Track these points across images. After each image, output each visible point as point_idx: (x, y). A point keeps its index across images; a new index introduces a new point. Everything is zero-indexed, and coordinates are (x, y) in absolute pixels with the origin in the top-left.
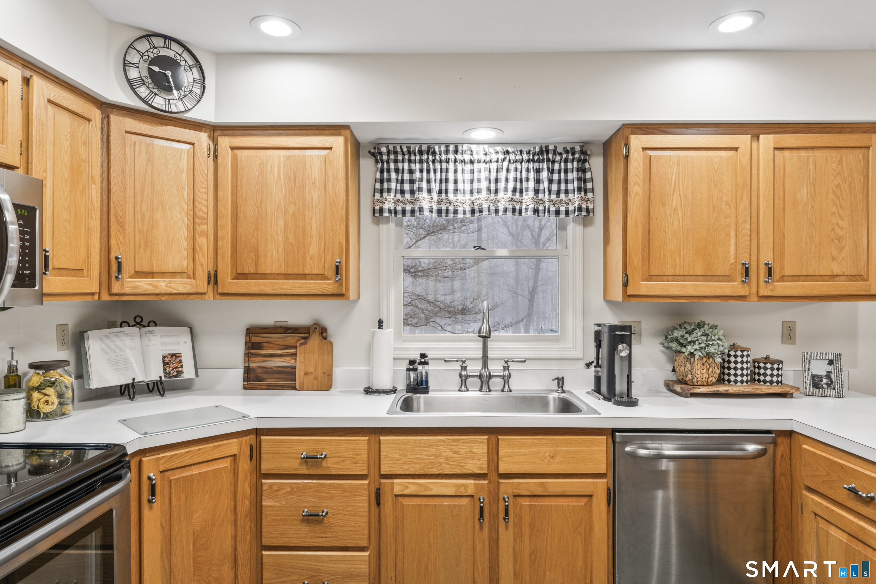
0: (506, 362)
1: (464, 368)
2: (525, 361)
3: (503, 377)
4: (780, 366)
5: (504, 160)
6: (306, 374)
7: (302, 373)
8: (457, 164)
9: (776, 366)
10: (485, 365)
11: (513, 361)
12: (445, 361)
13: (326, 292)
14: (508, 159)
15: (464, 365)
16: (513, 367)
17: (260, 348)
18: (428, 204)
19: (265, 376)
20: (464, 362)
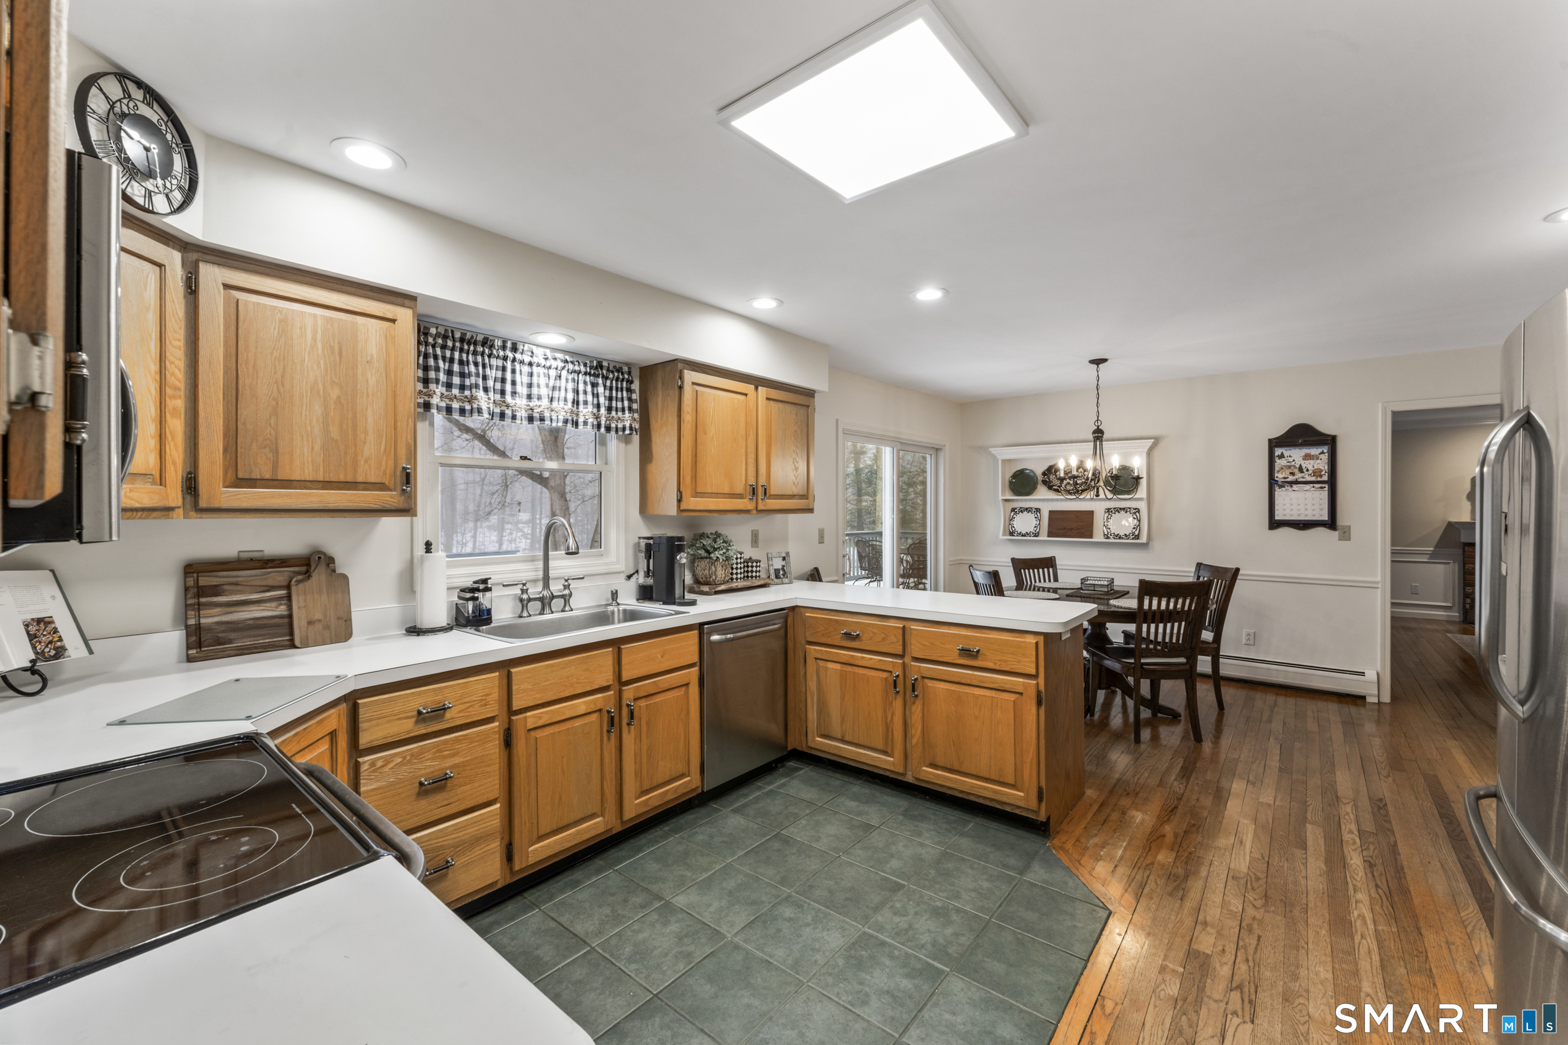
0: (566, 581)
1: (523, 591)
2: (583, 578)
3: (563, 596)
4: (758, 564)
5: (563, 368)
6: (310, 623)
7: (304, 623)
8: (516, 363)
9: (755, 564)
10: (546, 585)
11: (573, 579)
12: (504, 586)
13: (388, 507)
14: (567, 368)
15: (525, 588)
16: (573, 585)
17: (216, 595)
18: (486, 404)
19: (232, 635)
20: (524, 585)
